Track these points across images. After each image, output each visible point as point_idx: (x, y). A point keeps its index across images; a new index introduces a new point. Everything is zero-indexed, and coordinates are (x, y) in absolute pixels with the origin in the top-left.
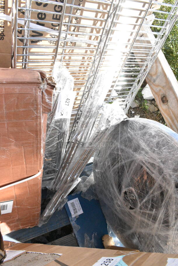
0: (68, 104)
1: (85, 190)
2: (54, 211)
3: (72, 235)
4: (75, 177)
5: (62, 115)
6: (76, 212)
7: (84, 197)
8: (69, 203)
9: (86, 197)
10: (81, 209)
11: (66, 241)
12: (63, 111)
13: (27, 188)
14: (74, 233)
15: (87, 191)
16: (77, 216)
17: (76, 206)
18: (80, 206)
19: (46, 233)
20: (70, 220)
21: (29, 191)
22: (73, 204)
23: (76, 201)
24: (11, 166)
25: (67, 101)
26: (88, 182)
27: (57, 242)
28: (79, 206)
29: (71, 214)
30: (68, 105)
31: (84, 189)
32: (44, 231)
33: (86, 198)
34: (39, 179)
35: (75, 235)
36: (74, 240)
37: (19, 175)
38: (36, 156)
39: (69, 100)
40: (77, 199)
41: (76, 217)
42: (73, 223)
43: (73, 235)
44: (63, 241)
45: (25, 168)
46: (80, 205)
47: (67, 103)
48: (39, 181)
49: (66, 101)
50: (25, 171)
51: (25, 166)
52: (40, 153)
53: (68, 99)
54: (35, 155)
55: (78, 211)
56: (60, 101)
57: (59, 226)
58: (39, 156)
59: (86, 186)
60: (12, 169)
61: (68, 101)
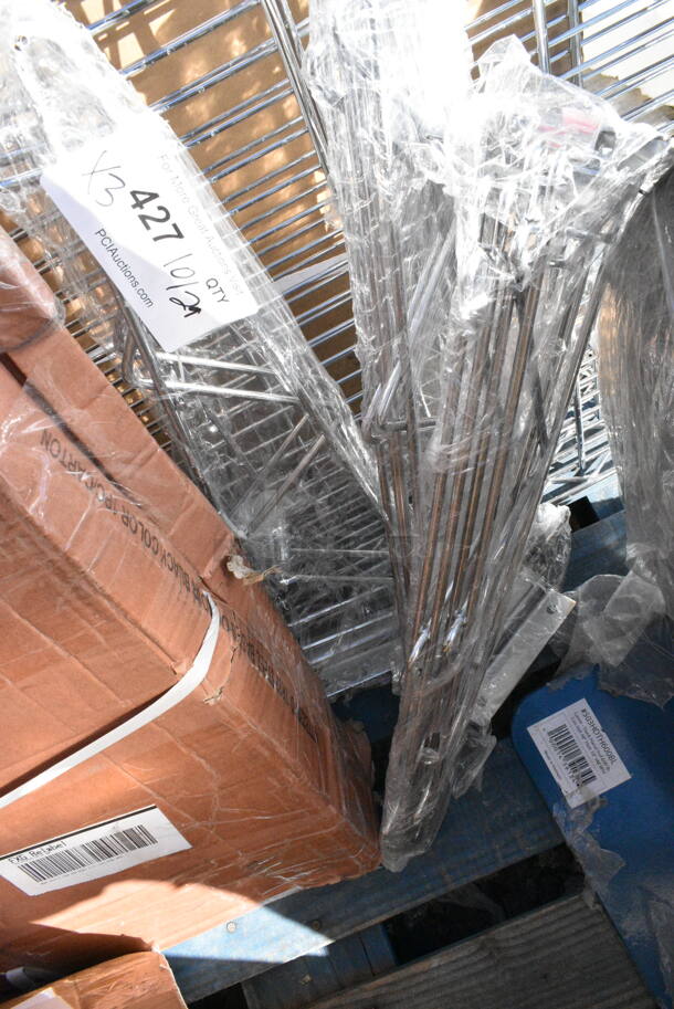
0: (167, 228)
1: (619, 652)
2: (433, 805)
3: (581, 899)
4: (452, 635)
5: (195, 309)
6: (585, 778)
7: (620, 692)
8: (540, 733)
9: (634, 690)
10: (617, 756)
11: (557, 931)
12: (177, 282)
13: (183, 749)
14: (590, 888)
15: (629, 658)
16: (593, 802)
17: (581, 743)
18: (603, 743)
19: (442, 891)
20: (561, 822)
21: (203, 761)
22: (561, 738)
23: (577, 718)
24: (7, 681)
25: (145, 211)
26: (628, 605)
27: (507, 940)
28: (597, 742)
29: (557, 789)
30: (180, 235)
31: (610, 652)
32: (428, 886)
33: (633, 696)
34: (212, 702)
35: (598, 901)
36: (600, 929)
37: (89, 709)
38: (88, 611)
39: (153, 196)
40: (582, 704)
41: (586, 806)
42: (579, 839)
43: (590, 900)
44: (541, 932)
45: (86, 670)
46: (607, 740)
47: (158, 229)
48: (218, 708)
49: (143, 218)
50: (102, 685)
51: (80, 666)
52: (95, 590)
53: (141, 198)
54: (79, 604)
55: (596, 772)
56: (102, 232)
57: (505, 857)
58: (106, 603)
59: (615, 631)
60: (23, 689)
61: (150, 209)
